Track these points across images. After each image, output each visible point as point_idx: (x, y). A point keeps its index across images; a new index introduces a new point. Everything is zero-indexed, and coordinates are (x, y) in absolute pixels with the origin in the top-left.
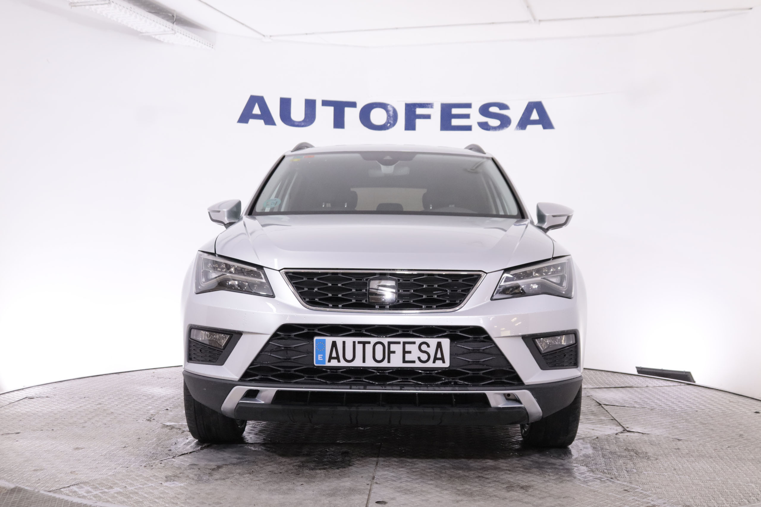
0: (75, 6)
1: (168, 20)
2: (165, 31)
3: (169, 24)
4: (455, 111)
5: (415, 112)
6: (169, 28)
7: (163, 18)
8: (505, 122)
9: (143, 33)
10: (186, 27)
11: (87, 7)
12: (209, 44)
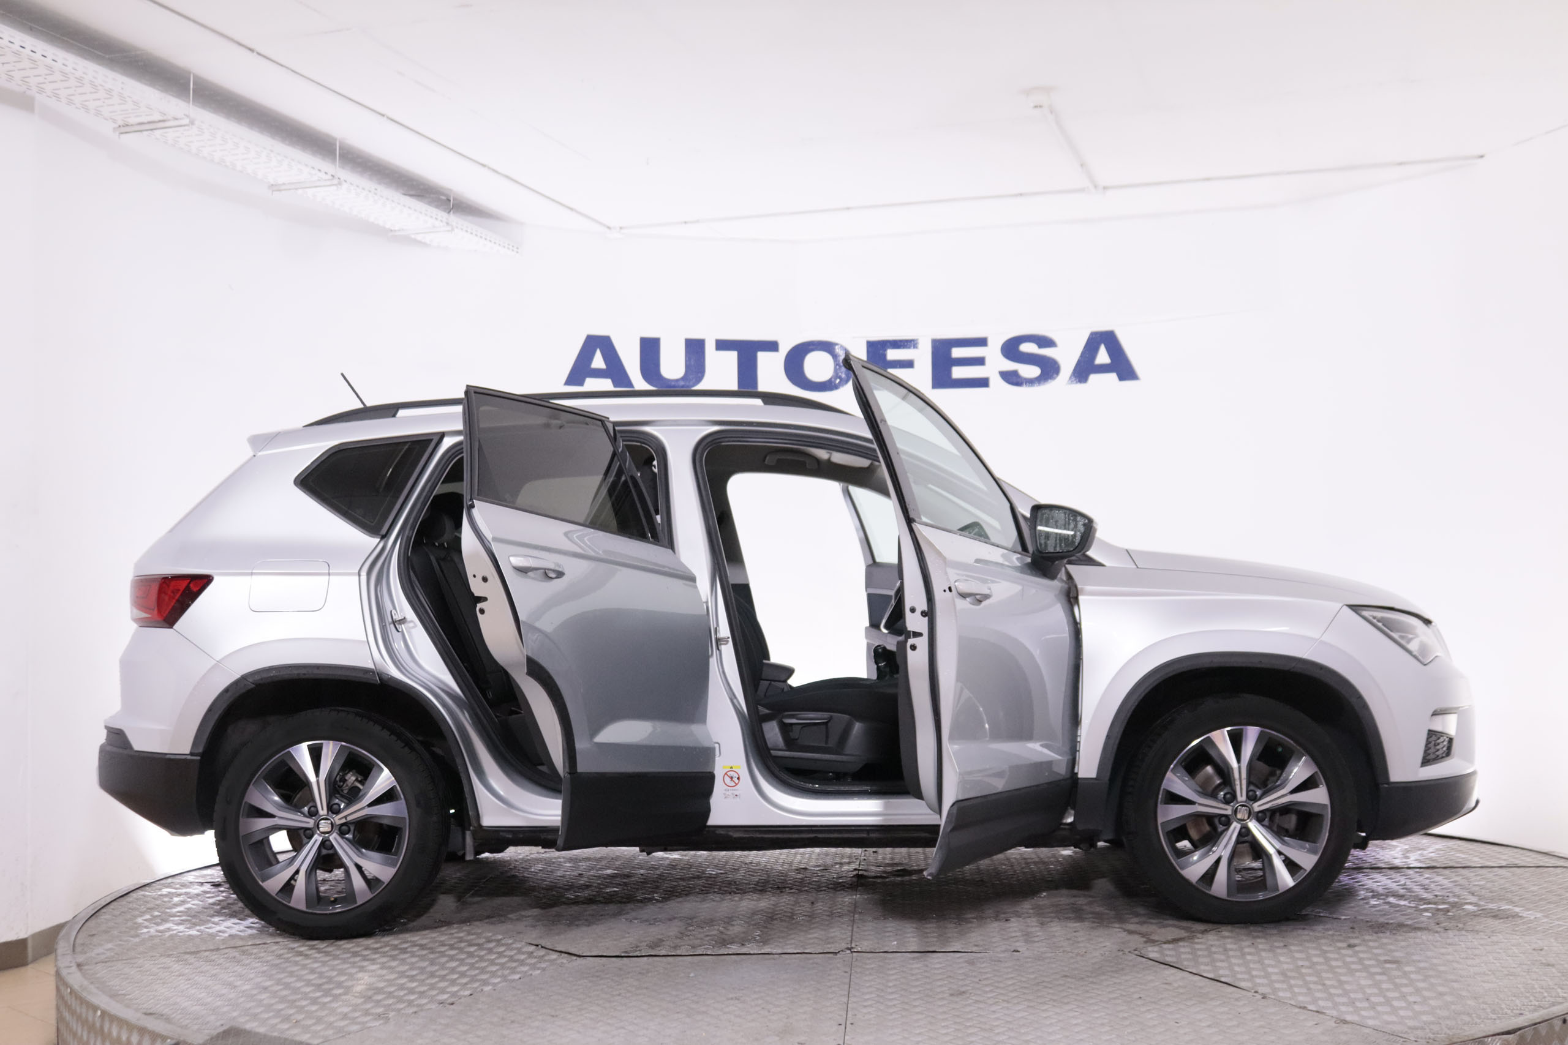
0: (280, 190)
1: (437, 207)
2: (434, 227)
3: (441, 214)
4: (957, 353)
5: (885, 356)
6: (441, 221)
7: (430, 203)
8: (1049, 369)
9: (395, 231)
10: (470, 218)
11: (300, 191)
12: (511, 247)
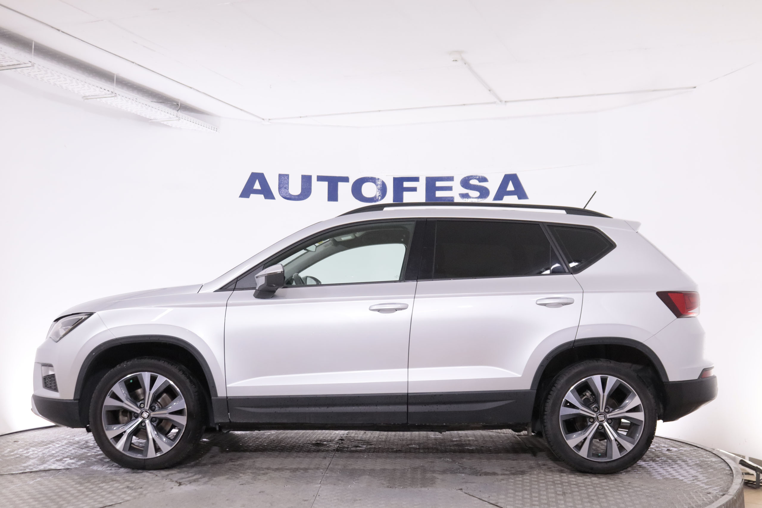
0: (88, 99)
1: (172, 108)
2: (171, 118)
3: (174, 112)
6: (174, 115)
7: (168, 106)
9: (152, 119)
10: (189, 113)
11: (98, 100)
12: (213, 128)
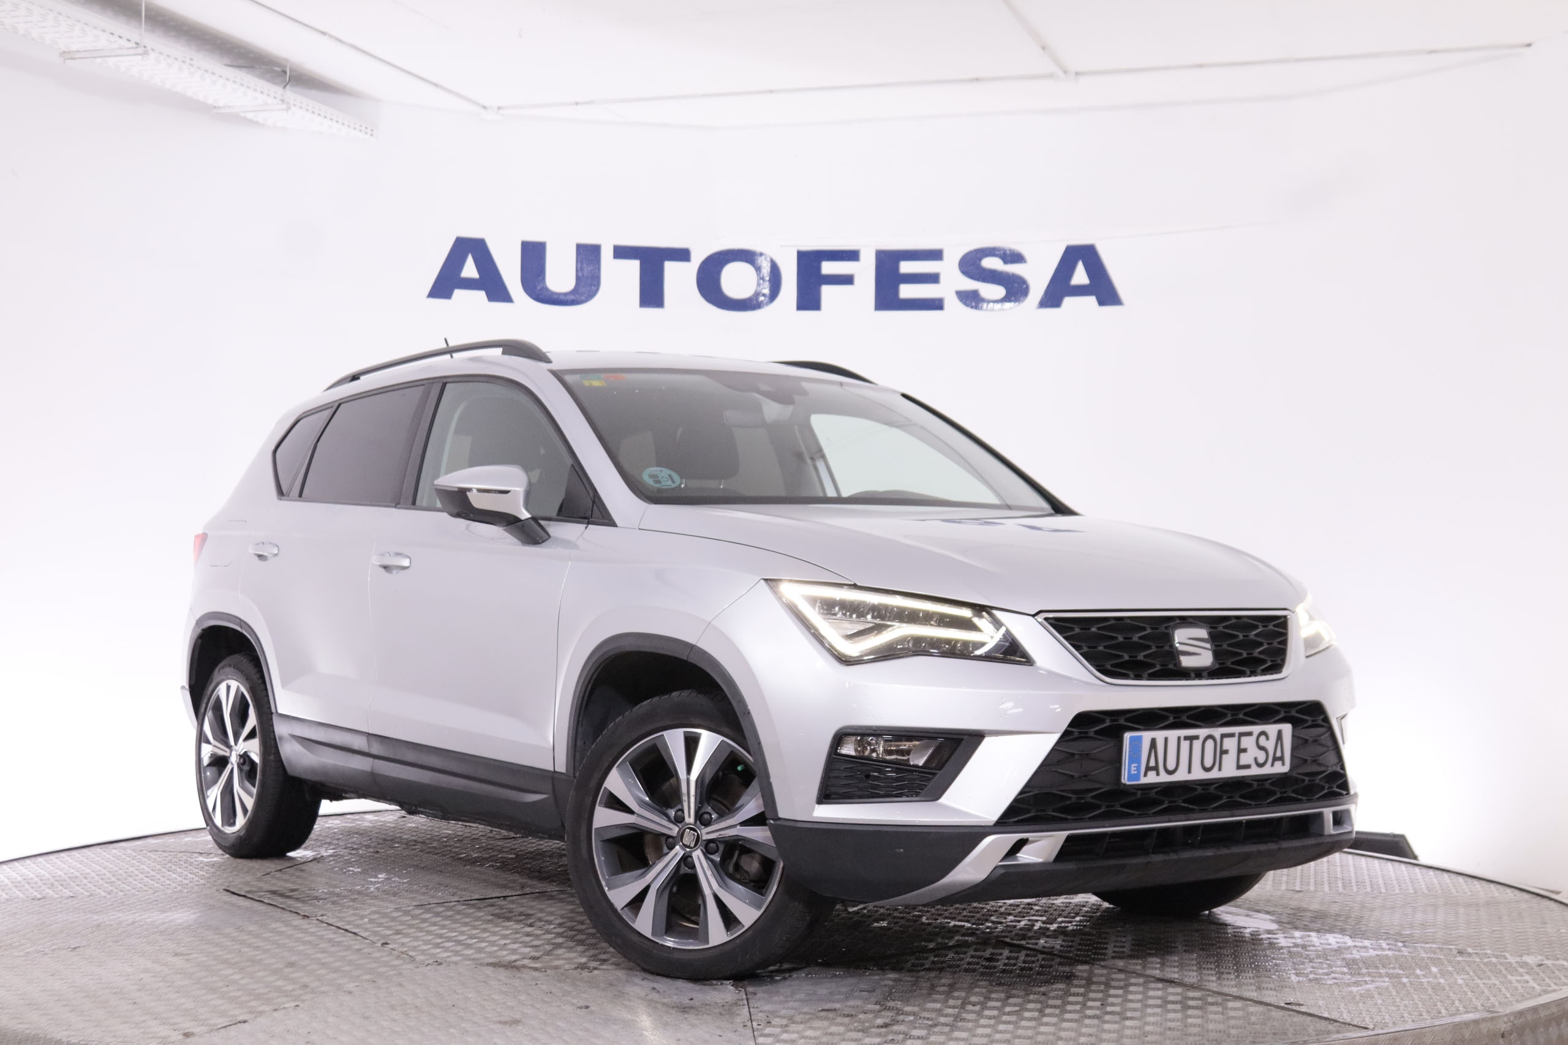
0: (73, 58)
1: (270, 80)
3: (275, 89)
4: (907, 267)
5: (819, 268)
6: (275, 98)
7: (261, 76)
8: (1016, 289)
9: (219, 107)
10: (311, 93)
11: (99, 61)
12: (363, 129)
